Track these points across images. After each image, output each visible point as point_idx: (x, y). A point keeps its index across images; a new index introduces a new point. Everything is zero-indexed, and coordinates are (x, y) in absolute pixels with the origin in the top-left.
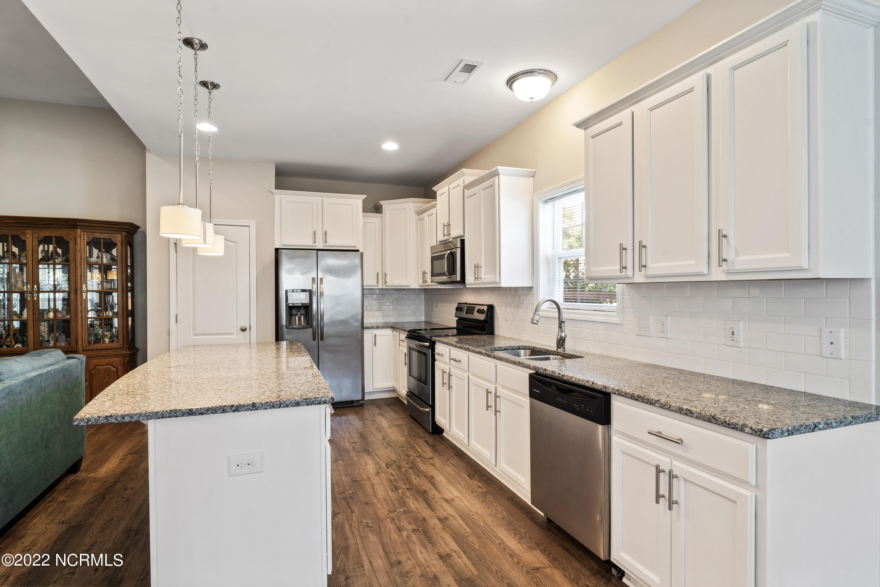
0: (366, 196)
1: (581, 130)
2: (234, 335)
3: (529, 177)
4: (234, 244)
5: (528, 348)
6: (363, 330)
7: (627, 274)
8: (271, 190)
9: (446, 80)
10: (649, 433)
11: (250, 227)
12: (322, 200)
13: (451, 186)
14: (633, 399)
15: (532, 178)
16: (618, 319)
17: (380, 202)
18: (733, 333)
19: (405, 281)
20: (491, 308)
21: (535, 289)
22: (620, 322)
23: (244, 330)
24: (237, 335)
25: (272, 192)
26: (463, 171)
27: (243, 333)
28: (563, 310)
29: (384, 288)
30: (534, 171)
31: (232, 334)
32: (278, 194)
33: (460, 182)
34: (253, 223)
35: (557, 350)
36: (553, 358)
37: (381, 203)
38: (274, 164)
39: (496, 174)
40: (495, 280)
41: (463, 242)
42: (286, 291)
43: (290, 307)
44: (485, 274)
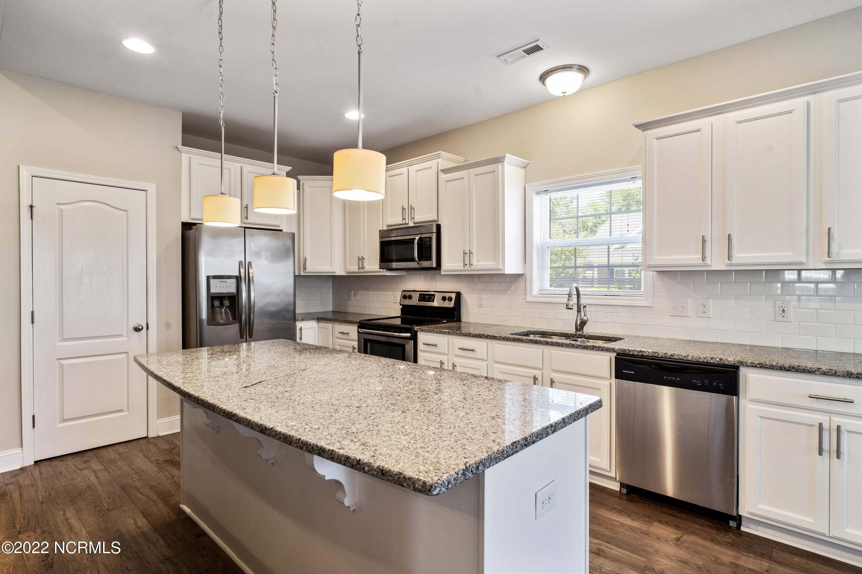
0: (292, 168)
1: (639, 130)
2: (124, 337)
3: (521, 168)
4: (125, 212)
5: (535, 333)
6: (295, 323)
7: (706, 263)
8: (178, 146)
9: (498, 56)
10: (810, 397)
11: (148, 192)
12: (241, 167)
13: (413, 169)
14: (782, 370)
15: (524, 169)
16: (647, 303)
17: (298, 176)
18: (783, 311)
19: (330, 268)
20: (458, 295)
21: (525, 275)
22: (649, 305)
23: (137, 329)
24: (128, 337)
25: (180, 149)
26: (440, 153)
27: (136, 334)
28: (581, 296)
29: (302, 274)
30: (527, 163)
31: (120, 336)
32: (186, 153)
33: (433, 163)
34: (152, 188)
35: (576, 332)
36: (581, 340)
37: (299, 178)
38: (181, 114)
39: (499, 160)
40: (497, 267)
41: (439, 227)
42: (208, 278)
43: (212, 297)
44: (478, 261)
